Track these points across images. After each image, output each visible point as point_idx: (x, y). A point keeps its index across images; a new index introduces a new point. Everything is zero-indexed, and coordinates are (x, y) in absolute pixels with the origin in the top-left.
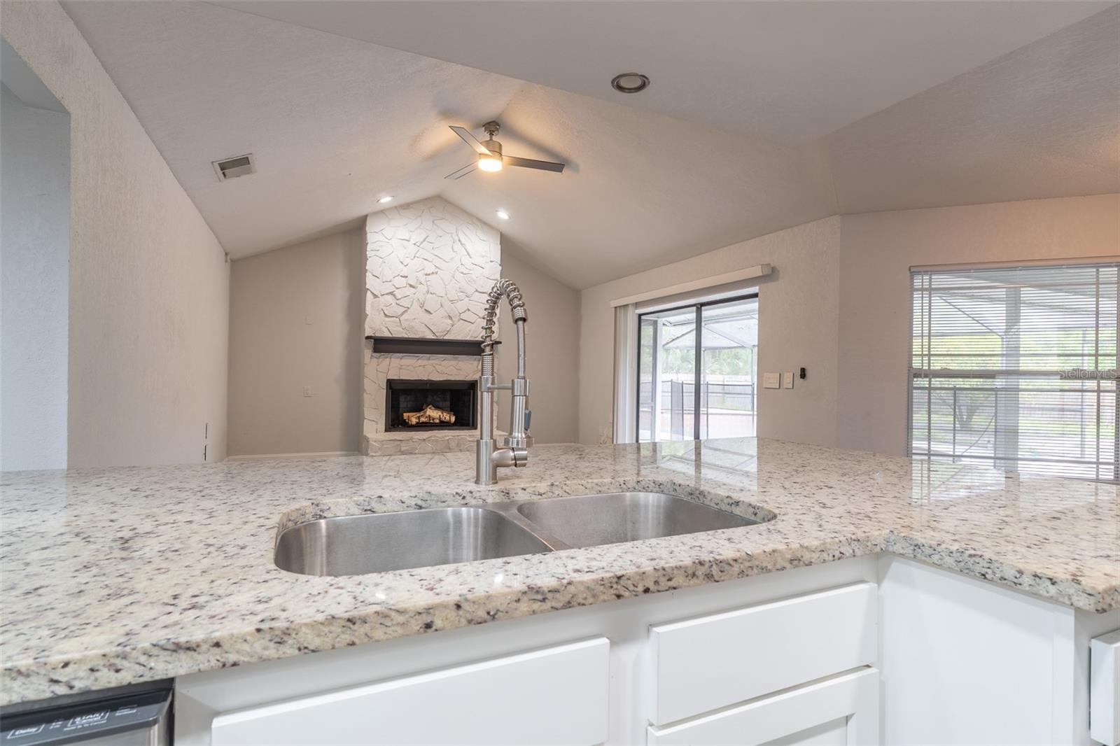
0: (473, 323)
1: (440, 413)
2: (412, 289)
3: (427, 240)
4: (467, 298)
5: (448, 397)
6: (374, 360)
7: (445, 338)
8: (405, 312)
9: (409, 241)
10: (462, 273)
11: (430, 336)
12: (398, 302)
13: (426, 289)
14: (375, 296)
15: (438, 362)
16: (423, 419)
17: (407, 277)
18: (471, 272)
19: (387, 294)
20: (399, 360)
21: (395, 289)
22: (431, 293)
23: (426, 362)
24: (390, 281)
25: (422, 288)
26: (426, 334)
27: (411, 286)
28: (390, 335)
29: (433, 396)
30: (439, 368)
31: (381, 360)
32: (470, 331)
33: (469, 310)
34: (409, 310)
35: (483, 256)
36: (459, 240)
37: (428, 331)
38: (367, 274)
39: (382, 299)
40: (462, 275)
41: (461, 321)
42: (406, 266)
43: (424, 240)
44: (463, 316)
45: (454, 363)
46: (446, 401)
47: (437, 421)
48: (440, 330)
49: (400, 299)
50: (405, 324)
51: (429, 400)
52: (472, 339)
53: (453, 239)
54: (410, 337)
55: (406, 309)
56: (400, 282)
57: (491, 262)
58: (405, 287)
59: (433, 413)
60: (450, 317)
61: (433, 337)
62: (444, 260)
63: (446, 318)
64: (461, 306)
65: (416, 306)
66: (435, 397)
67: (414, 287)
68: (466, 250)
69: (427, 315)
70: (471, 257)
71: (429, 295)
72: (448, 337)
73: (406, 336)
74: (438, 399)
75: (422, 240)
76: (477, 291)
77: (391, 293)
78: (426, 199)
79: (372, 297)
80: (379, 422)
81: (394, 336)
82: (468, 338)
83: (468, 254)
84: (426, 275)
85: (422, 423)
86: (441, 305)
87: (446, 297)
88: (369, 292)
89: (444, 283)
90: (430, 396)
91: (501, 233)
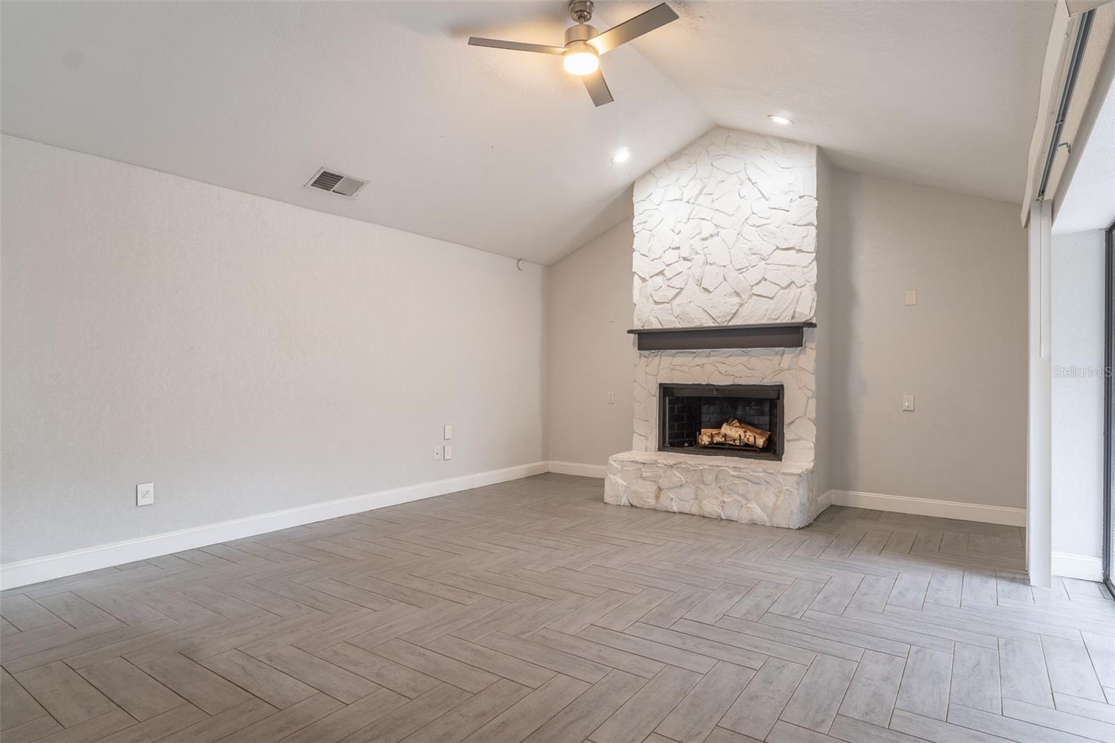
0: (772, 298)
1: (741, 432)
2: (686, 262)
3: (703, 192)
4: (764, 262)
5: (767, 409)
6: (643, 359)
7: (729, 324)
8: (678, 294)
9: (681, 200)
10: (754, 226)
11: (709, 323)
12: (668, 283)
13: (704, 258)
14: (644, 280)
15: (722, 360)
16: (718, 439)
17: (678, 248)
18: (768, 221)
19: (657, 275)
20: (671, 358)
21: (664, 267)
22: (710, 264)
23: (704, 360)
24: (660, 258)
25: (699, 259)
26: (704, 321)
27: (685, 259)
28: (660, 327)
29: (744, 409)
30: (722, 368)
31: (650, 359)
32: (768, 310)
33: (765, 280)
34: (683, 292)
35: (786, 193)
36: (749, 179)
37: (707, 317)
38: (635, 254)
39: (650, 282)
40: (754, 229)
41: (754, 297)
42: (678, 234)
43: (700, 193)
44: (757, 290)
45: (744, 359)
46: (762, 414)
47: (737, 443)
48: (722, 314)
49: (670, 279)
50: (677, 311)
51: (739, 412)
52: (770, 322)
53: (741, 180)
54: (684, 326)
55: (678, 291)
56: (672, 256)
57: (800, 197)
58: (678, 261)
59: (732, 431)
60: (737, 294)
61: (714, 325)
62: (727, 214)
63: (731, 295)
64: (753, 276)
65: (692, 285)
66: (747, 408)
67: (689, 260)
68: (759, 190)
69: (706, 295)
70: (767, 200)
71: (708, 266)
72: (736, 322)
73: (680, 326)
74: (752, 412)
75: (696, 192)
76: (777, 248)
77: (661, 273)
78: (703, 136)
79: (641, 282)
80: (650, 439)
81: (665, 327)
82: (763, 322)
83: (764, 196)
84: (703, 239)
85: (717, 444)
86: (725, 279)
87: (730, 266)
88: (636, 276)
89: (728, 246)
90: (740, 407)
91: (817, 146)
